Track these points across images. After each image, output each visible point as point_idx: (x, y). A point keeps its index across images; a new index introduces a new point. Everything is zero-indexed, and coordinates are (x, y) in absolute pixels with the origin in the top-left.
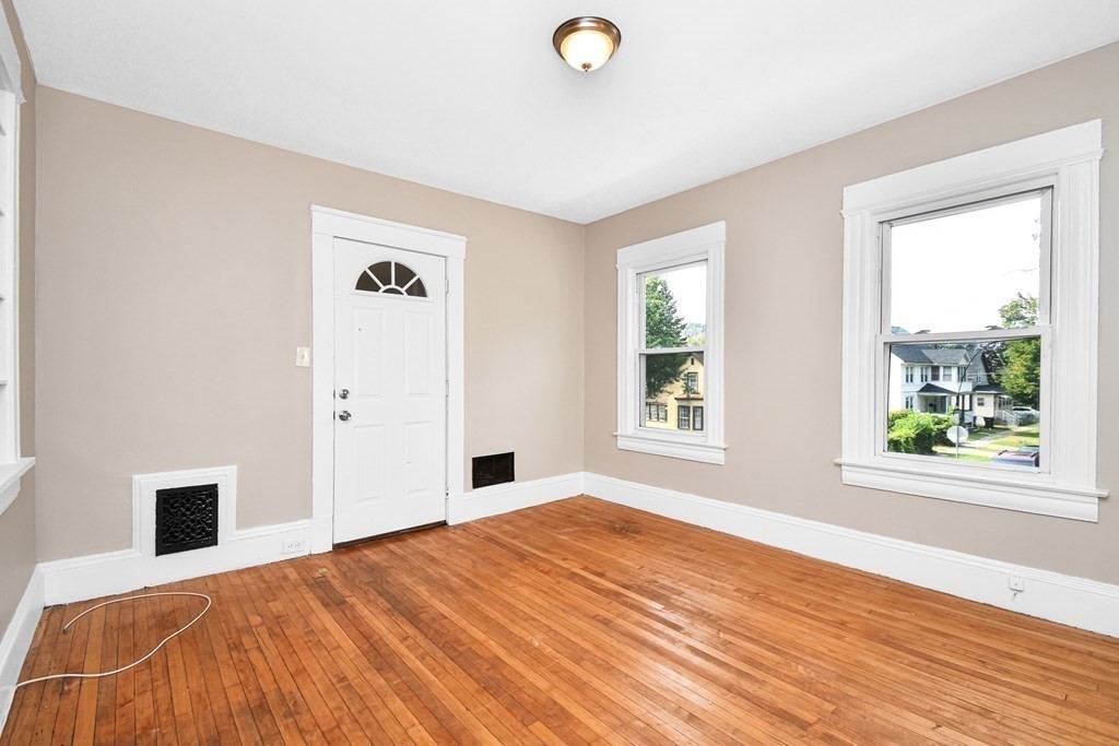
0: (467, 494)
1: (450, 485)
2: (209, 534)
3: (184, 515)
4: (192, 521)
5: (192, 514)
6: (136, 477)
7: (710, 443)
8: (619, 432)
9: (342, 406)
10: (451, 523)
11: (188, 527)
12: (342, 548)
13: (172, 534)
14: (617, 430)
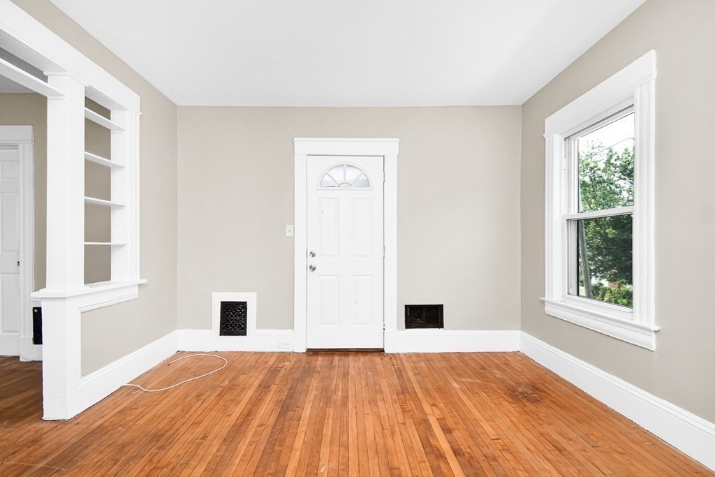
0: (400, 332)
1: (385, 323)
2: (243, 329)
3: (232, 316)
4: (235, 320)
5: (236, 316)
6: (213, 293)
7: (637, 322)
8: (546, 298)
9: (312, 261)
10: (386, 351)
11: (233, 323)
12: (313, 352)
13: (227, 325)
14: (544, 296)
